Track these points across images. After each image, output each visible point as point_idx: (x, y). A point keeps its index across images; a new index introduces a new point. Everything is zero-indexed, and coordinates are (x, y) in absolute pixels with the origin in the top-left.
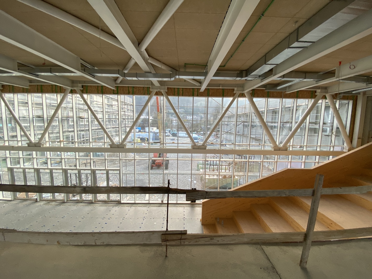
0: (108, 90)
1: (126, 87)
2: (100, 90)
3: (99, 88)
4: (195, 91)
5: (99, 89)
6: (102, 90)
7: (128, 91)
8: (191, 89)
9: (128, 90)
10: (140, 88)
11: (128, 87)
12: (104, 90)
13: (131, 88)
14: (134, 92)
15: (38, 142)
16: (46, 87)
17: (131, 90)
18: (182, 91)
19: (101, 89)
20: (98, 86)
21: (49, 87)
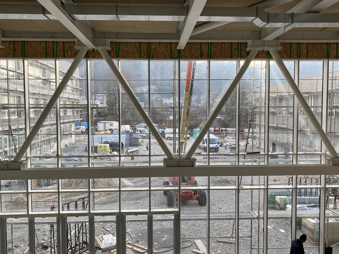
0: (160, 50)
1: (195, 43)
2: (144, 51)
3: (142, 48)
4: (332, 49)
5: (142, 50)
6: (147, 52)
7: (199, 53)
8: (324, 45)
9: (201, 51)
10: (223, 45)
11: (200, 45)
12: (152, 51)
13: (207, 45)
14: (212, 54)
15: (12, 159)
16: (34, 47)
17: (205, 49)
18: (307, 48)
19: (147, 49)
20: (140, 43)
21: (40, 46)
